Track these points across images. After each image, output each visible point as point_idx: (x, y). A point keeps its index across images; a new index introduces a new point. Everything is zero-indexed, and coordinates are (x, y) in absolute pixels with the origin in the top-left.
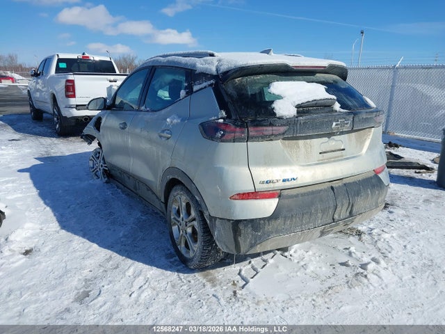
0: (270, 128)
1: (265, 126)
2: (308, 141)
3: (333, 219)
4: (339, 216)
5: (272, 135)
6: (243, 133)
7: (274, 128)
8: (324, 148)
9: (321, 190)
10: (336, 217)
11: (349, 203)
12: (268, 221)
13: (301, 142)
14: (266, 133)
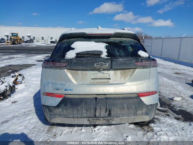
0: (59, 63)
1: (57, 62)
2: (85, 72)
3: (95, 115)
4: (100, 115)
5: (60, 67)
6: (48, 64)
7: (61, 63)
8: (95, 77)
9: (88, 98)
10: (97, 114)
11: (106, 109)
12: (55, 108)
13: (80, 72)
14: (57, 65)
